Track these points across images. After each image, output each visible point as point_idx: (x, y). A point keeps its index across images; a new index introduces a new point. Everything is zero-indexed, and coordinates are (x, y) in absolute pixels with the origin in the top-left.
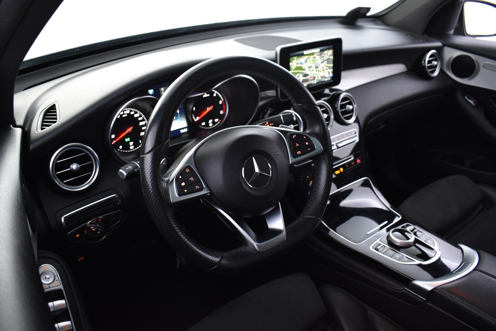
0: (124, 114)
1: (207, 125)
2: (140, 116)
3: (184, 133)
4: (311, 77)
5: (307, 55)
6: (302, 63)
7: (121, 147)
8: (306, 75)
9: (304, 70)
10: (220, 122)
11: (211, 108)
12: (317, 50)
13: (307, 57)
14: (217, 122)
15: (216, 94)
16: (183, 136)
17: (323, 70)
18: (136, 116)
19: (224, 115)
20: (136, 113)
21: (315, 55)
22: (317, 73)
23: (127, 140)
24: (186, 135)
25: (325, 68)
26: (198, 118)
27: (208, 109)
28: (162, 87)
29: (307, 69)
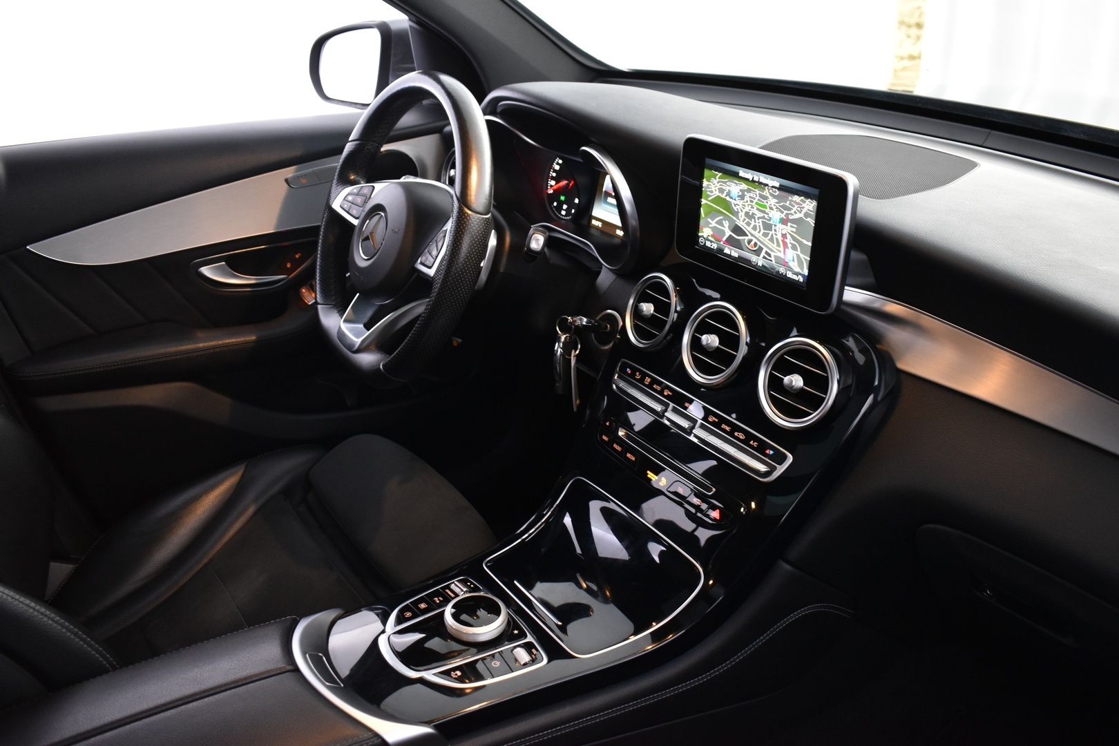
4: (749, 242)
5: (746, 180)
6: (732, 195)
8: (737, 230)
9: (736, 214)
12: (773, 182)
13: (744, 186)
17: (785, 245)
21: (766, 193)
22: (766, 240)
25: (789, 240)
29: (742, 215)
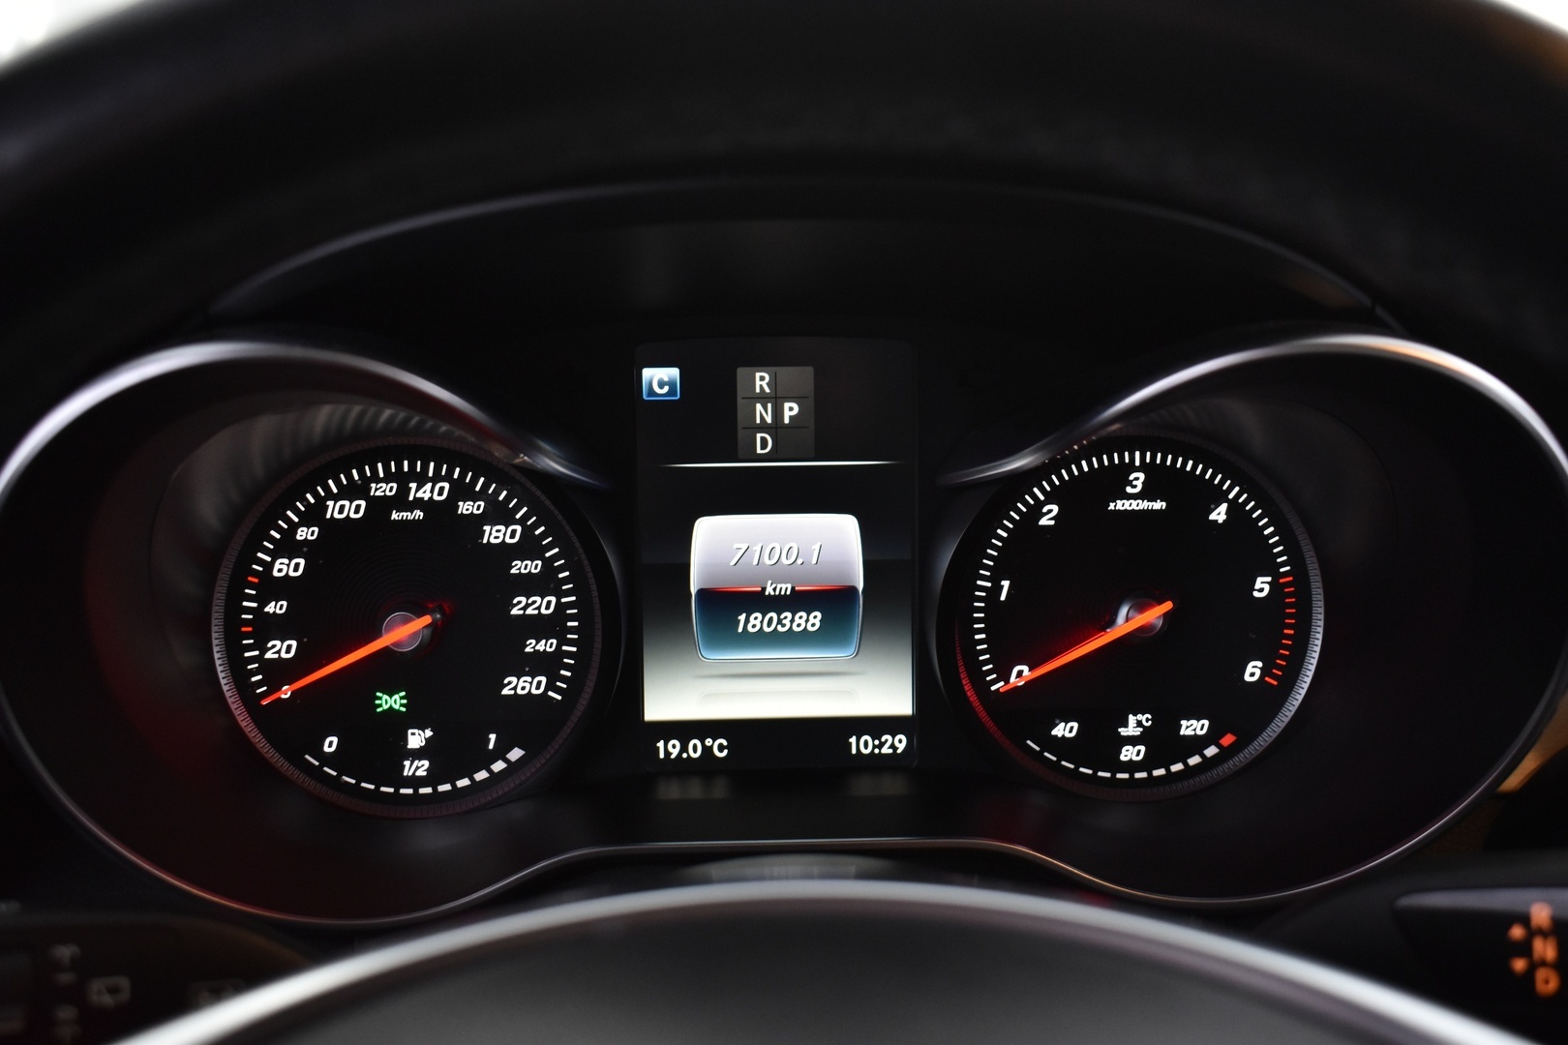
0: (401, 501)
1: (1100, 743)
2: (528, 547)
3: (875, 763)
7: (330, 745)
10: (1225, 754)
11: (1154, 615)
14: (1197, 744)
15: (1234, 508)
16: (864, 786)
18: (495, 534)
19: (1271, 695)
20: (499, 514)
23: (392, 702)
24: (893, 786)
26: (1021, 674)
27: (1126, 621)
28: (761, 364)
